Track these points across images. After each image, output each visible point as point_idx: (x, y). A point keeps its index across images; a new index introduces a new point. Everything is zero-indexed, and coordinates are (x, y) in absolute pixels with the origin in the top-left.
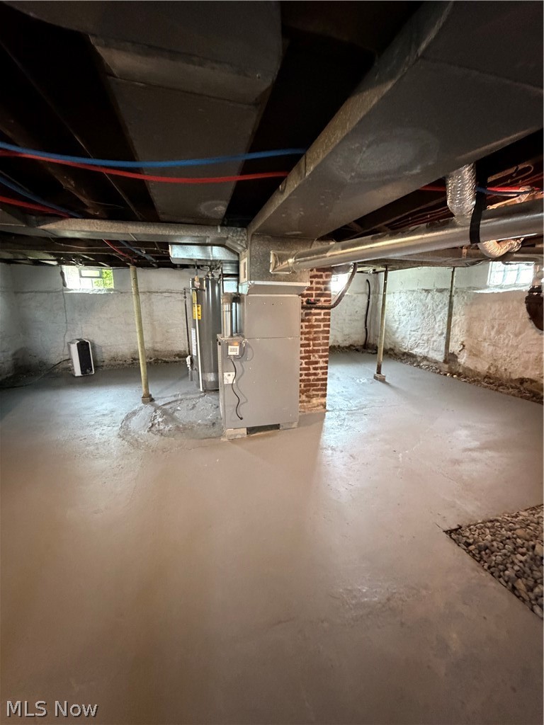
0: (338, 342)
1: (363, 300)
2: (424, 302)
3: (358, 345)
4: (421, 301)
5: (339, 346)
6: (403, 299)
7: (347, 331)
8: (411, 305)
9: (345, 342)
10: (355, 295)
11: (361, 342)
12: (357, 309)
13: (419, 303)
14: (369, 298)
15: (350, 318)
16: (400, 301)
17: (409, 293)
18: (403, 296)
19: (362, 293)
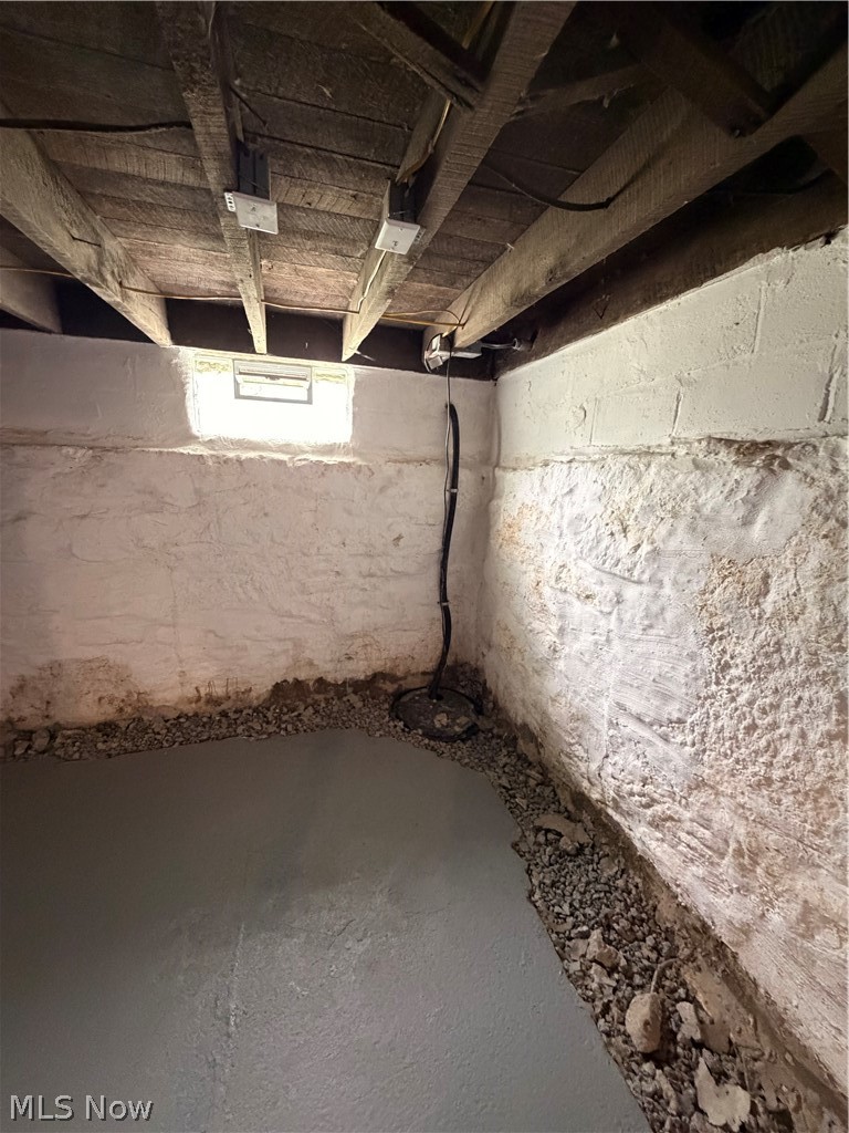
0: (311, 664)
1: (427, 489)
2: (726, 536)
3: (408, 674)
4: (700, 525)
5: (320, 681)
6: (586, 500)
7: (355, 619)
8: (625, 546)
9: (351, 665)
10: (390, 469)
11: (427, 659)
12: (401, 528)
13: (681, 540)
14: (454, 484)
15: (365, 564)
16: (570, 512)
17: (616, 464)
18: (587, 482)
19: (424, 461)
